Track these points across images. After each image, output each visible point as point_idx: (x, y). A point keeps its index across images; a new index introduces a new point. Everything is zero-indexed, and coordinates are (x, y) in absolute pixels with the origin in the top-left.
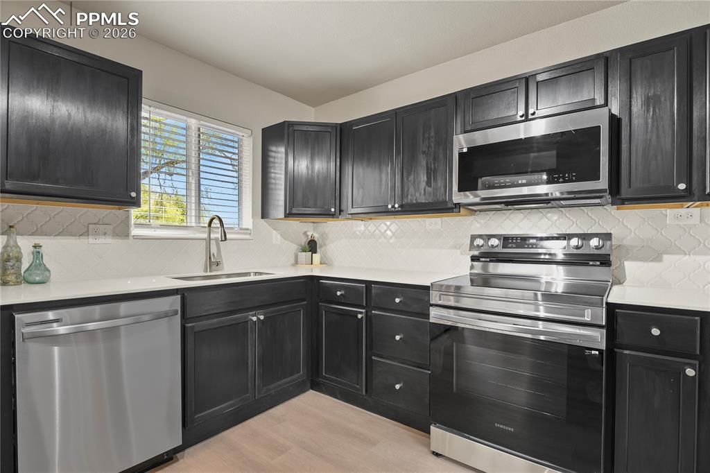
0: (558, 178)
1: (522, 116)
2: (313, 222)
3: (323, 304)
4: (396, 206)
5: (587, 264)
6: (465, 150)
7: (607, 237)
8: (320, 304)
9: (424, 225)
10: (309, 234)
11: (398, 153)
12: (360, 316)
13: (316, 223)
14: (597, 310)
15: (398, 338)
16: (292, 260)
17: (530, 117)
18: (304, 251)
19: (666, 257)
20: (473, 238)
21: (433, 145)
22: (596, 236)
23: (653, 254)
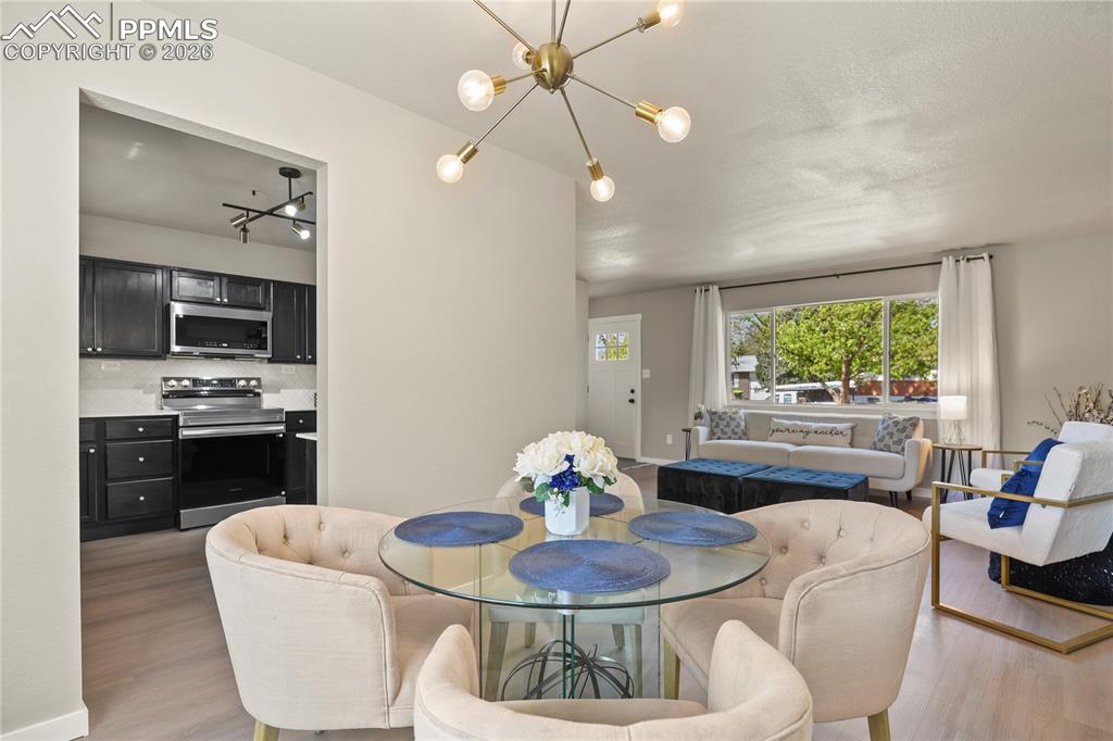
1: (218, 302)
4: (99, 350)
5: (245, 396)
6: (181, 317)
7: (258, 380)
12: (93, 451)
14: (280, 415)
17: (224, 303)
19: (281, 391)
20: (166, 380)
22: (254, 379)
23: (276, 389)
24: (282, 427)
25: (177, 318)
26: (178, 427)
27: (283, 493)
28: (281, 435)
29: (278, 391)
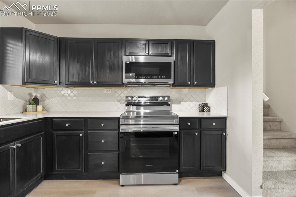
0: (160, 77)
1: (147, 54)
2: (34, 88)
3: (55, 132)
4: (95, 82)
5: (163, 106)
6: (128, 63)
7: (169, 97)
8: (53, 132)
9: (103, 92)
10: (34, 94)
11: (95, 58)
12: (81, 135)
13: (37, 88)
14: (176, 119)
15: (103, 141)
16: (21, 110)
17: (150, 55)
18: (30, 104)
19: (181, 103)
20: (127, 97)
21: (112, 58)
22: (166, 96)
23: (179, 102)
24: (176, 128)
25: (126, 64)
26: (119, 125)
27: (177, 171)
28: (176, 133)
29: (180, 103)
